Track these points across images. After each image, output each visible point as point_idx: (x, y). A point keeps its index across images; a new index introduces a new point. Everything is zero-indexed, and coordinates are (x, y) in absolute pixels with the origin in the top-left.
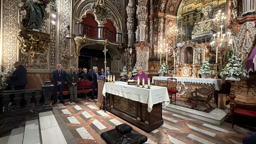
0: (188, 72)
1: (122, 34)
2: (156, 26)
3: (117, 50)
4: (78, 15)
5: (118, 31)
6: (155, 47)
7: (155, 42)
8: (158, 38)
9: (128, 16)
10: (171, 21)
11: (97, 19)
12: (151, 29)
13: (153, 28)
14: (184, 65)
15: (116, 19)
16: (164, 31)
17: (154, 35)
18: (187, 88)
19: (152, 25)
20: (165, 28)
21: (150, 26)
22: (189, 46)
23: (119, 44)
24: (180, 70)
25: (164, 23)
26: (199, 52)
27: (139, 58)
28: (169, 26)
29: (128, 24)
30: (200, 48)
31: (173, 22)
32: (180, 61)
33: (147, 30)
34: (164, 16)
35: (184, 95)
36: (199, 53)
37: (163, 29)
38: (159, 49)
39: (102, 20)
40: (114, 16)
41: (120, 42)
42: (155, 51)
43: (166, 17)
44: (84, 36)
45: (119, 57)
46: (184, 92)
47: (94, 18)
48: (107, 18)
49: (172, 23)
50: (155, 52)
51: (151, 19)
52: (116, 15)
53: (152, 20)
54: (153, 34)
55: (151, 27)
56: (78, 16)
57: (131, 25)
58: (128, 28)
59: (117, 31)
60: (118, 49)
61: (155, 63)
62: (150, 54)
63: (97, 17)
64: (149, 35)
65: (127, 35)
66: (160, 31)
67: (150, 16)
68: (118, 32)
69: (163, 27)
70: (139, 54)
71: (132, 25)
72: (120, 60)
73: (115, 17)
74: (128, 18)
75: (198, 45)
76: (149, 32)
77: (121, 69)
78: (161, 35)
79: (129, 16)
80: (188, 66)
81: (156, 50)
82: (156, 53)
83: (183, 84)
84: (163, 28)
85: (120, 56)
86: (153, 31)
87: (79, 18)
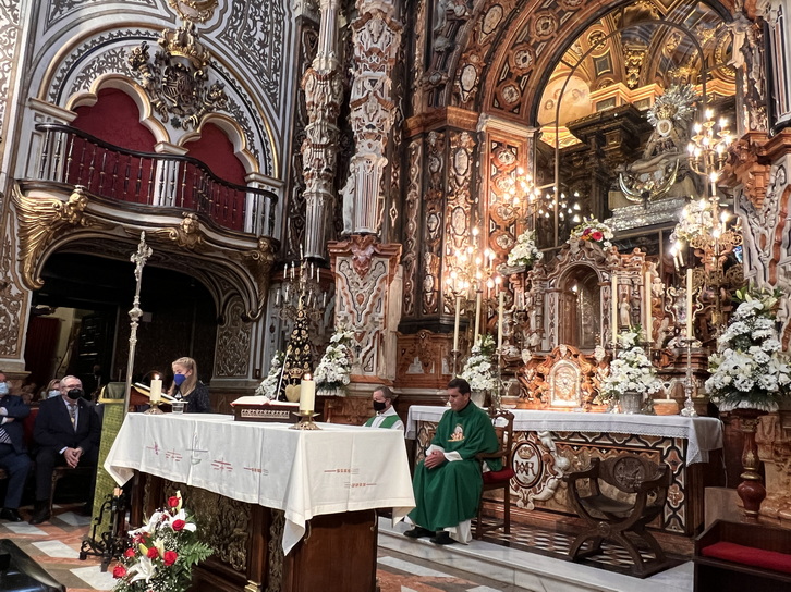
0: (578, 384)
1: (275, 199)
2: (436, 165)
3: (248, 272)
4: (53, 91)
5: (255, 180)
6: (429, 262)
7: (431, 241)
8: (447, 220)
9: (311, 114)
10: (509, 147)
11: (152, 117)
12: (414, 181)
13: (424, 172)
14: (560, 353)
15: (251, 123)
16: (474, 189)
17: (429, 206)
18: (562, 462)
19: (419, 163)
20: (480, 178)
21: (410, 165)
22: (581, 261)
23: (257, 240)
24: (541, 376)
25: (475, 156)
26: (624, 289)
27: (346, 312)
28: (498, 171)
29: (307, 151)
30: (630, 270)
31: (516, 156)
32: (541, 331)
33: (395, 183)
34: (475, 125)
35: (553, 496)
36: (624, 295)
37: (470, 182)
38: (449, 273)
39: (176, 124)
40: (243, 108)
41: (264, 235)
42: (429, 283)
43: (483, 129)
44: (70, 192)
45: (253, 307)
46: (552, 482)
47: (135, 109)
48: (203, 114)
49: (512, 160)
50: (429, 289)
51: (413, 133)
52: (253, 106)
53: (420, 140)
54: (423, 203)
55: (415, 170)
56: (53, 96)
57: (321, 155)
58: (308, 169)
59: (251, 181)
60: (253, 265)
61: (426, 341)
62: (405, 296)
63: (153, 105)
64: (404, 206)
65: (302, 202)
66: (453, 190)
67: (411, 122)
68: (255, 185)
69: (468, 174)
70: (346, 294)
71: (326, 155)
72: (257, 321)
73: (247, 114)
74: (311, 124)
75: (620, 257)
76: (404, 195)
77: (260, 370)
78: (461, 210)
79: (316, 117)
80: (576, 356)
81: (437, 279)
82: (433, 290)
83: (547, 440)
84: (472, 176)
85: (258, 303)
86: (423, 190)
87: (58, 104)
